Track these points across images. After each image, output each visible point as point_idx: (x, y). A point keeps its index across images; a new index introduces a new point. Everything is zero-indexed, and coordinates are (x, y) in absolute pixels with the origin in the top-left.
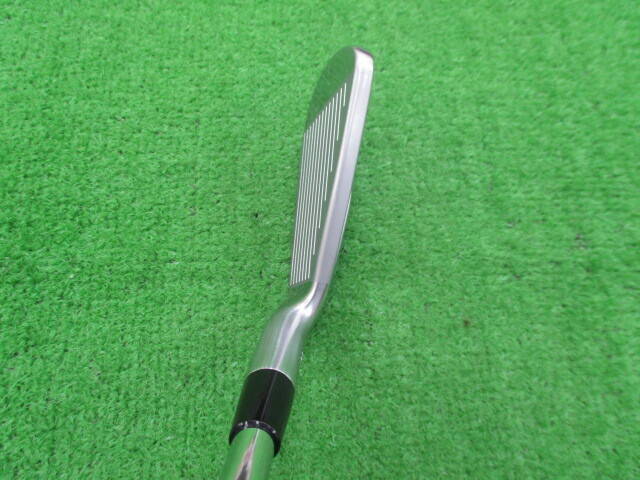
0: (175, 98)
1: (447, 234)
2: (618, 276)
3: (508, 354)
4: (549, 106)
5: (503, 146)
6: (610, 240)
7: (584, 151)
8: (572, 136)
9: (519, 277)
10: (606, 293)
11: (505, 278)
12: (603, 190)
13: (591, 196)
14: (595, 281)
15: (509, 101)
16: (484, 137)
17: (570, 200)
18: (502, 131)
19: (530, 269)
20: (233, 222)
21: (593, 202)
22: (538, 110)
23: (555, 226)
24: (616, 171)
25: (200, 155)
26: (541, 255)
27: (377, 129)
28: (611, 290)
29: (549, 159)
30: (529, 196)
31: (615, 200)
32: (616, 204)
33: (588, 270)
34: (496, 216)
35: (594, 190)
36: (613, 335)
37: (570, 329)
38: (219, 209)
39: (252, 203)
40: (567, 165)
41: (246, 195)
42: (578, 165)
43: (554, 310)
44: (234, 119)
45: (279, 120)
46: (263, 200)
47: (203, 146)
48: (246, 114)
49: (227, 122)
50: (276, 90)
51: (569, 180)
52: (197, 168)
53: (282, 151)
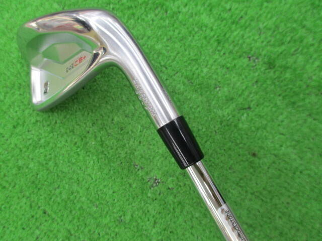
0: (23, 215)
1: (200, 128)
2: (285, 55)
3: (284, 145)
4: (166, 12)
5: (172, 58)
6: (262, 42)
7: (204, 14)
8: (192, 13)
9: (249, 108)
10: (288, 68)
11: (245, 115)
12: (233, 23)
13: (232, 32)
14: (279, 69)
15: (149, 33)
16: (160, 63)
17: (226, 45)
18: (164, 51)
19: (250, 99)
20: (116, 235)
21: (235, 33)
22: (164, 21)
23: (235, 65)
24: (228, 7)
25: (67, 225)
26: (246, 88)
27: (116, 119)
28: (289, 65)
29: (196, 38)
30: (209, 66)
31: (243, 21)
32: (245, 23)
33: (270, 68)
34: (208, 93)
35: (230, 28)
36: (313, 84)
37: (294, 103)
38: (103, 236)
39: (112, 217)
40: (206, 31)
41: (105, 217)
42: (210, 25)
43: (279, 103)
44: (58, 191)
45: (74, 167)
46: (115, 210)
47: (62, 221)
48: (59, 183)
49: (57, 197)
50: (56, 156)
51: (216, 36)
52: (73, 232)
53: (94, 179)
